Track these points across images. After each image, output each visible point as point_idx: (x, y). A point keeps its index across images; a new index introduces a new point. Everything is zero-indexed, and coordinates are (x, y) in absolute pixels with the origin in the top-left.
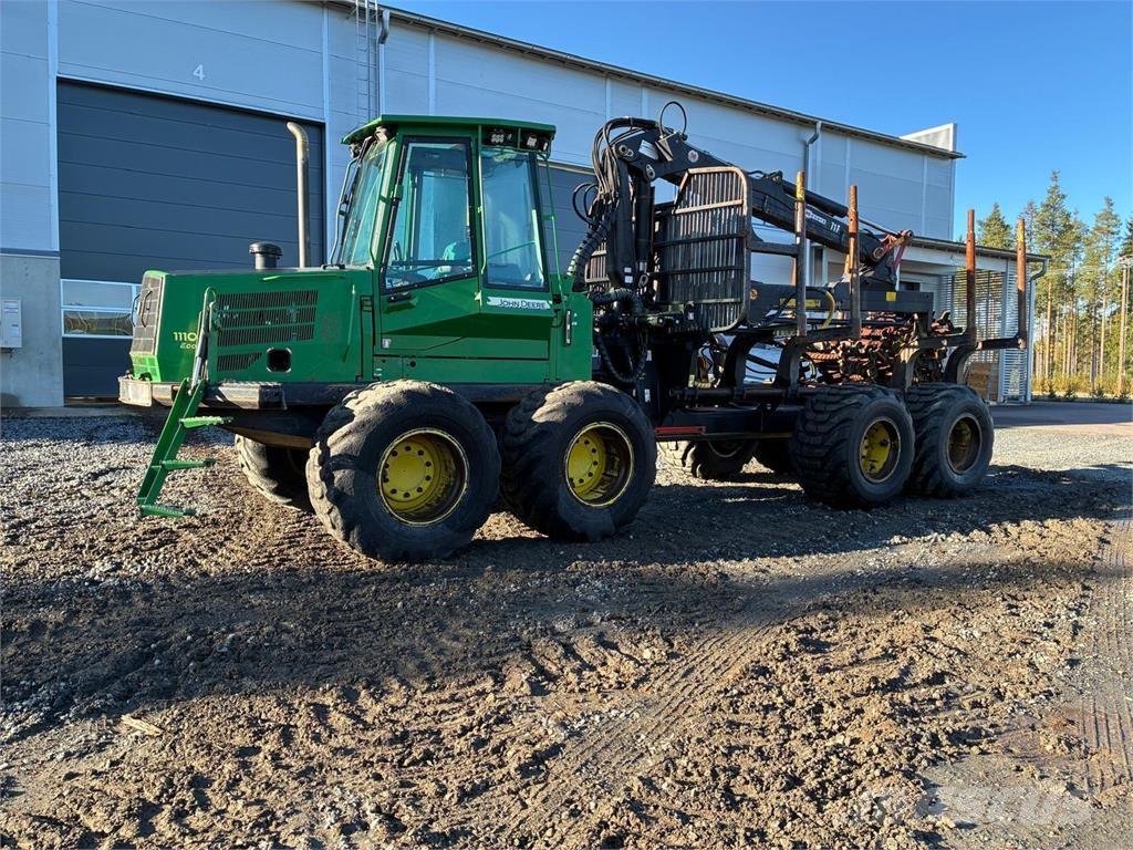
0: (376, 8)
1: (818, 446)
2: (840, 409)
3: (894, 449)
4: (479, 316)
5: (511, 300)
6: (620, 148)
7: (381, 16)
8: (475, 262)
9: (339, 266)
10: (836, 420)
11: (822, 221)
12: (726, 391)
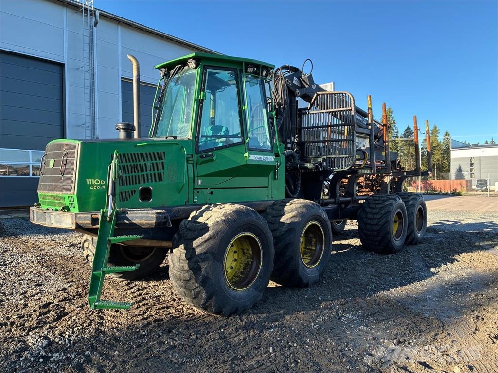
0: (93, 9)
1: (375, 225)
2: (383, 207)
3: (400, 224)
4: (247, 166)
5: (259, 156)
6: (286, 80)
7: (95, 14)
8: (243, 135)
9: (173, 137)
10: (383, 212)
11: (360, 119)
12: (332, 200)
